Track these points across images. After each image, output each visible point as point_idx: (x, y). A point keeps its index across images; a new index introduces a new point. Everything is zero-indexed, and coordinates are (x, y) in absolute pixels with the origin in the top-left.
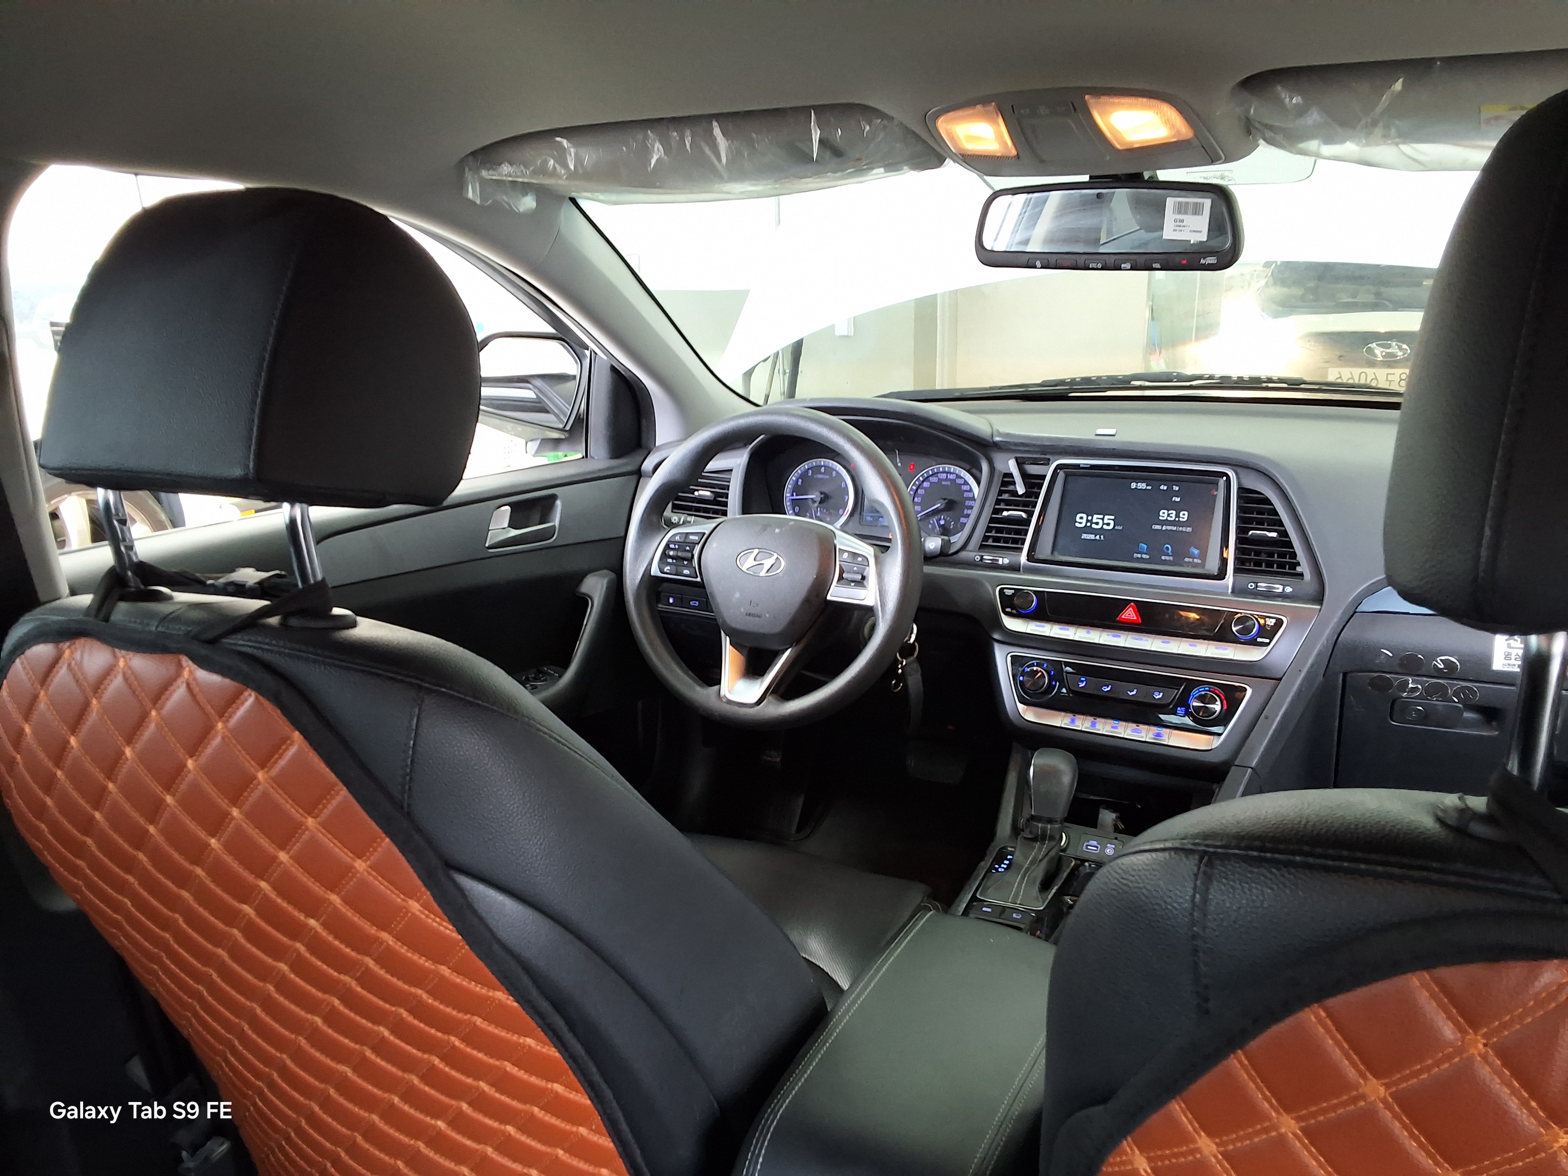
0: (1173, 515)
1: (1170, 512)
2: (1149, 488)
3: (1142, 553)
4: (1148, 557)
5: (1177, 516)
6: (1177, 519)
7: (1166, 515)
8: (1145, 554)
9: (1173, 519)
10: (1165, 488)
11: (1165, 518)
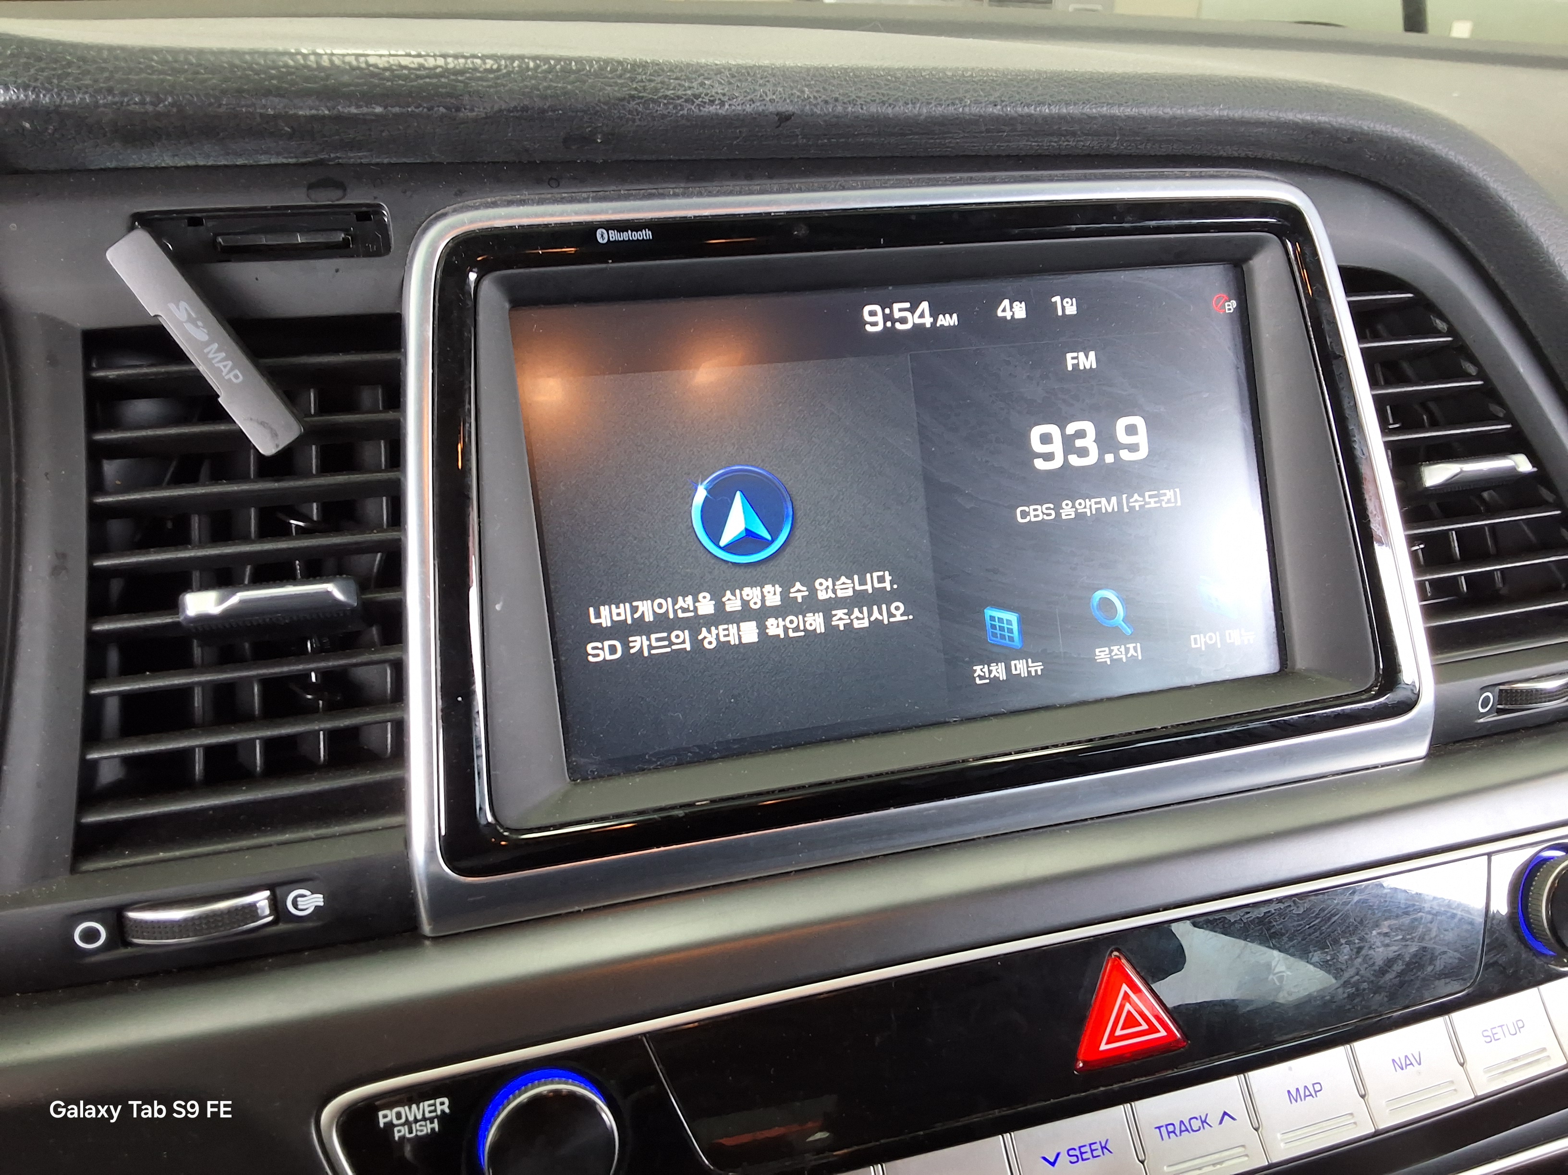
0: (1089, 442)
1: (1071, 428)
2: (948, 320)
3: (1006, 656)
4: (1037, 668)
5: (1107, 442)
6: (1109, 458)
7: (1057, 447)
8: (1020, 654)
9: (1092, 459)
10: (1020, 311)
11: (1057, 464)
